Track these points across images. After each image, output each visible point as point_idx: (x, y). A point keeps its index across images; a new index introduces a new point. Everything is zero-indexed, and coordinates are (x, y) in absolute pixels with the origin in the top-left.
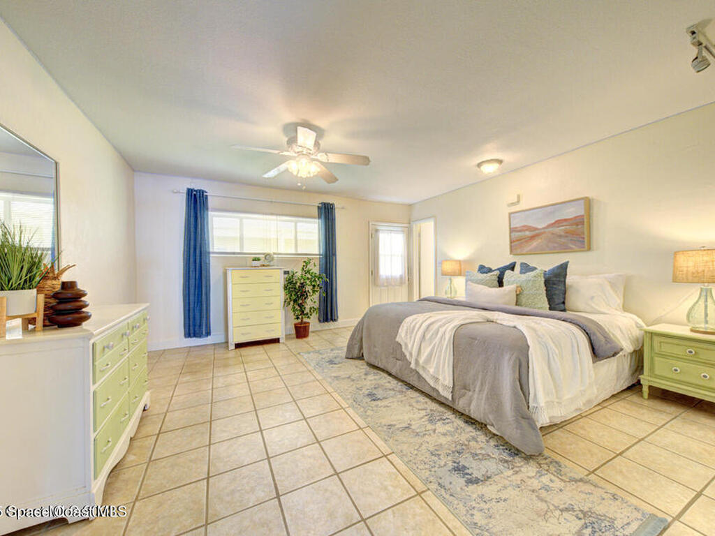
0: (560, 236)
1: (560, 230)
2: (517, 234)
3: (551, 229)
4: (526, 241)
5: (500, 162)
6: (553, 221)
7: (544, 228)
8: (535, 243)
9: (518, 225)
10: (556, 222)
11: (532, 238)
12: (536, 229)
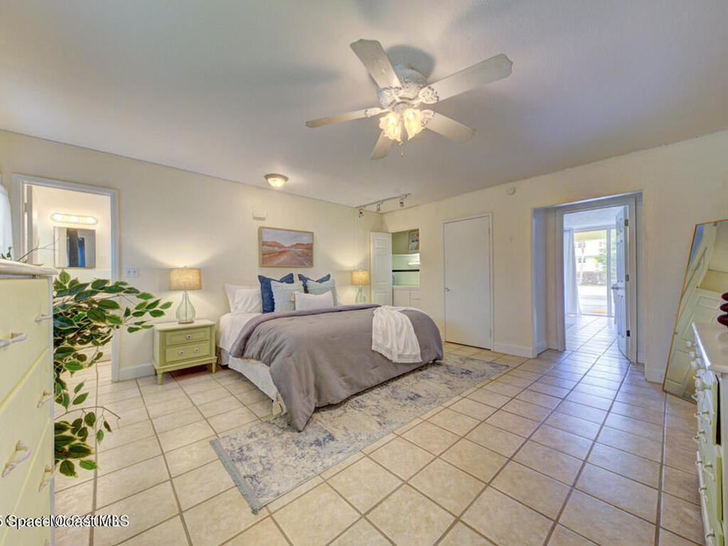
0: (299, 256)
1: (299, 250)
2: (267, 248)
3: (293, 249)
4: (277, 256)
5: (286, 179)
6: (294, 243)
7: (289, 247)
8: (283, 258)
9: (269, 240)
10: (297, 244)
11: (281, 253)
12: (283, 247)
